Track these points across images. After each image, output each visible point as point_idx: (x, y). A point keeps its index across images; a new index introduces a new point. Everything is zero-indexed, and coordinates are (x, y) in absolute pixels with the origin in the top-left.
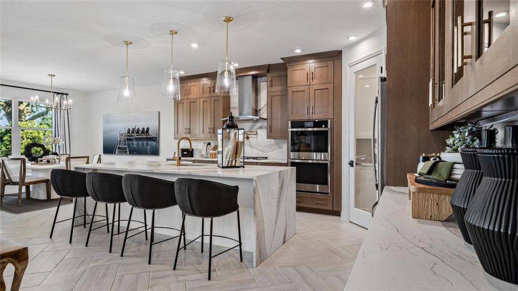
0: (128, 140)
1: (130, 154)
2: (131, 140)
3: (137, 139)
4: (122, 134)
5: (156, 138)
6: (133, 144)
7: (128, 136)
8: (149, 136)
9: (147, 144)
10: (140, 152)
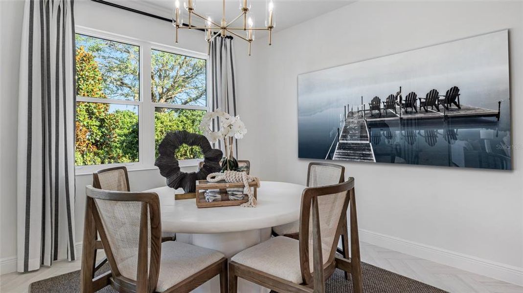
0: (371, 125)
1: (378, 161)
2: (384, 125)
3: (405, 123)
4: (352, 114)
5: (497, 115)
6: (390, 137)
7: (373, 116)
8: (462, 113)
9: (452, 136)
10: (417, 157)
